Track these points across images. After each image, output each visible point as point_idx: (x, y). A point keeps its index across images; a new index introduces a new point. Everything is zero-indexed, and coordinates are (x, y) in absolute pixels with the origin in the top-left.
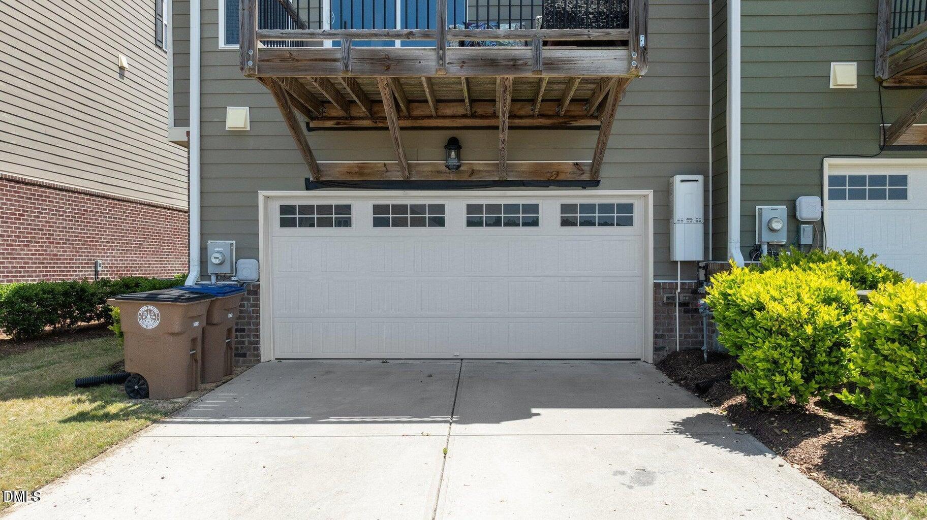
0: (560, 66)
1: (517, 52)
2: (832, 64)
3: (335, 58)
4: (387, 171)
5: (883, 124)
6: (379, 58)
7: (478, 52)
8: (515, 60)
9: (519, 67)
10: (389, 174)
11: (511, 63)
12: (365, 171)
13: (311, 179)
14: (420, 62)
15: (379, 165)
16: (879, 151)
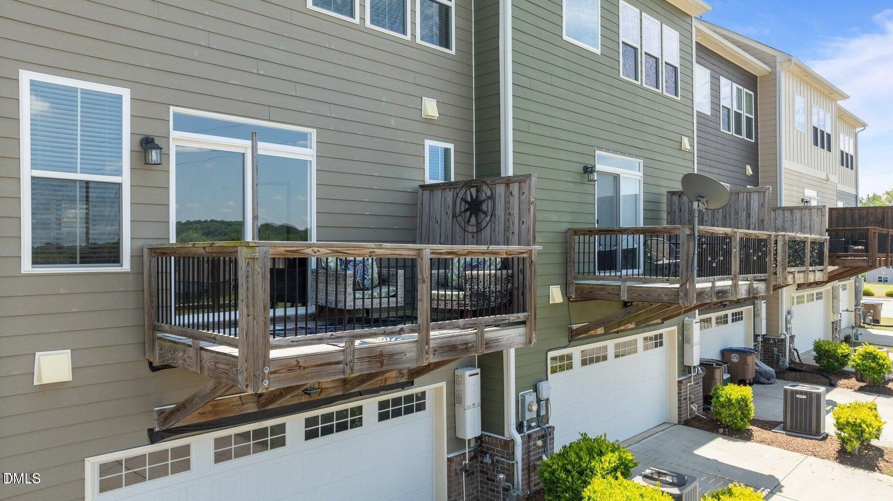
0: (492, 344)
1: (468, 337)
2: (551, 287)
3: (338, 360)
4: (243, 404)
5: (571, 325)
6: (375, 355)
7: (445, 339)
8: (466, 344)
9: (469, 349)
10: (245, 406)
11: (465, 347)
12: (220, 408)
13: (157, 429)
14: (406, 355)
15: (234, 400)
16: (568, 343)
